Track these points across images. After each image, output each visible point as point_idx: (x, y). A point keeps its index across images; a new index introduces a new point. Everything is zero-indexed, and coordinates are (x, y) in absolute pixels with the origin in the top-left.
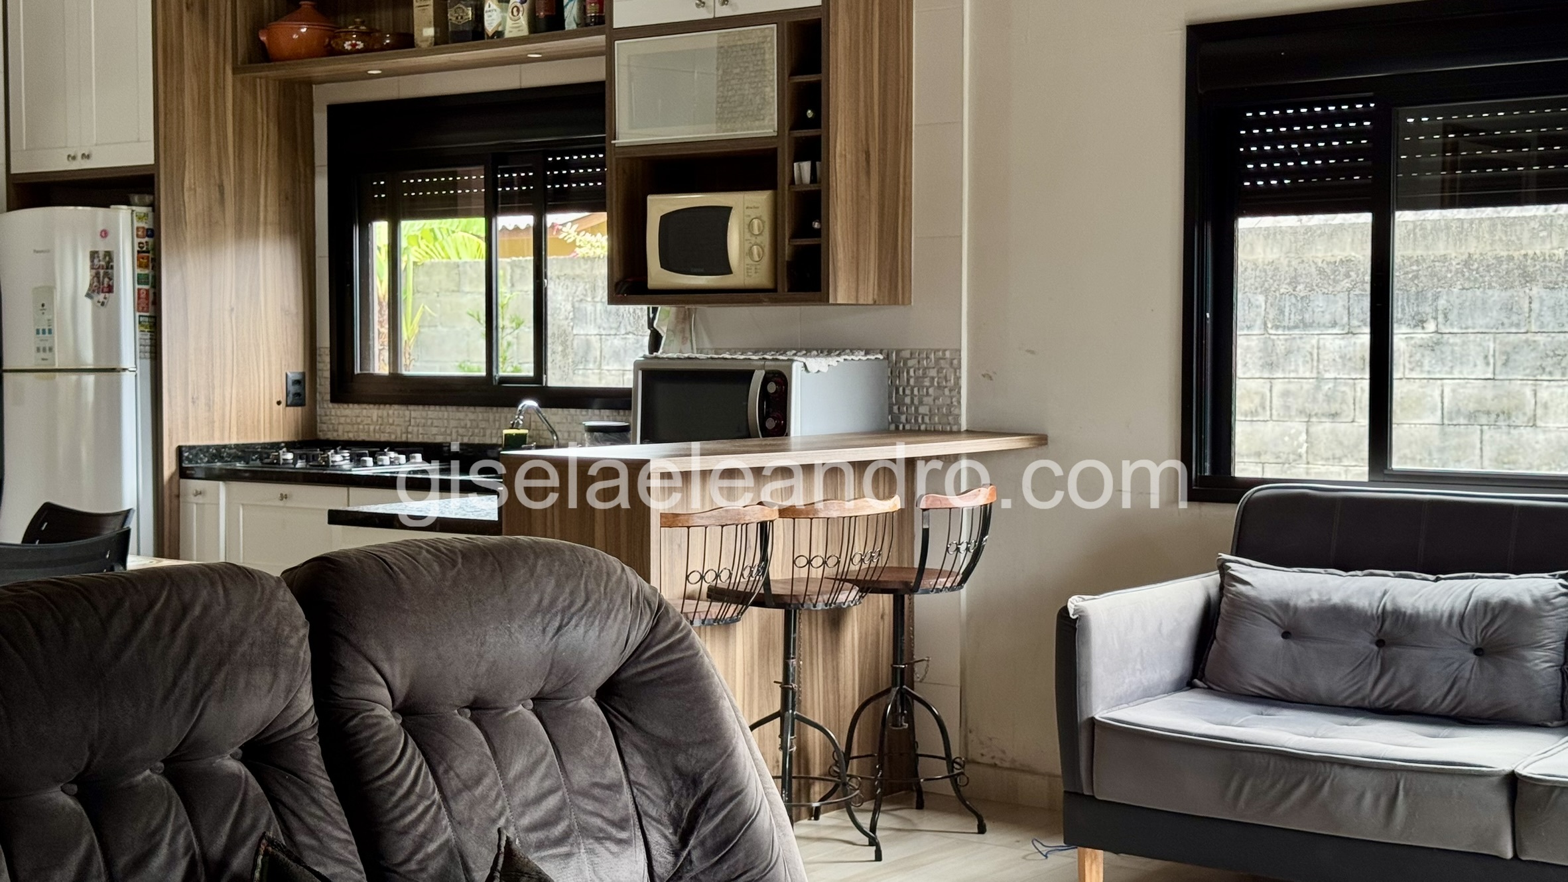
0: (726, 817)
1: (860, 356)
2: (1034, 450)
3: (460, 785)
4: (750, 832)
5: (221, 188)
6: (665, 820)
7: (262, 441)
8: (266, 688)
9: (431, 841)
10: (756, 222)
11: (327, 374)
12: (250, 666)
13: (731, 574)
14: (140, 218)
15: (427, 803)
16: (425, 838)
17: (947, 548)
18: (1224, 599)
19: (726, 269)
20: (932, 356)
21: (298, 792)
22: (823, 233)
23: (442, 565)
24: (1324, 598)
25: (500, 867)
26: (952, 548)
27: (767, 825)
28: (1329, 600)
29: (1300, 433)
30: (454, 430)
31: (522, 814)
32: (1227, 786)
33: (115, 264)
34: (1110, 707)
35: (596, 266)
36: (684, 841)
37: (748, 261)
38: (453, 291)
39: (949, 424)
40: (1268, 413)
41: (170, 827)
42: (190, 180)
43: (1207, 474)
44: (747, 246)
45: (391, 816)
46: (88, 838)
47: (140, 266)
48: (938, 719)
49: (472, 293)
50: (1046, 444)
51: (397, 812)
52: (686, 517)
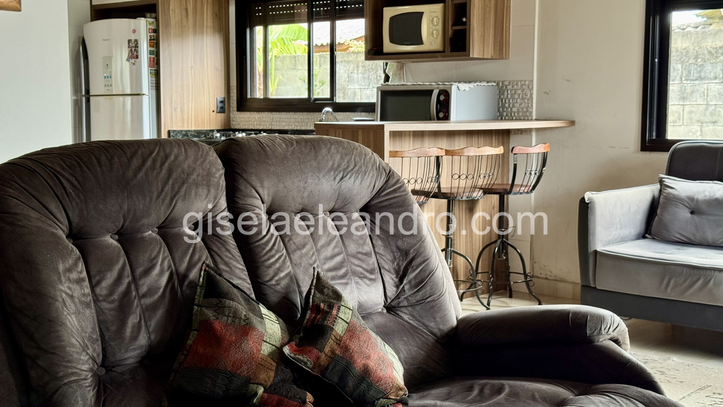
0: (421, 270)
1: (485, 84)
2: (568, 128)
3: (295, 247)
4: (432, 277)
5: (187, 10)
6: (392, 271)
7: (206, 129)
8: (204, 196)
9: (282, 271)
10: (435, 19)
11: (235, 98)
12: (197, 185)
13: (422, 180)
14: (150, 24)
15: (280, 254)
16: (279, 270)
17: (526, 173)
18: (662, 196)
19: (420, 42)
20: (519, 84)
21: (220, 246)
22: (468, 23)
23: (286, 145)
24: (712, 195)
25: (314, 284)
26: (528, 173)
27: (441, 275)
28: (714, 195)
29: (697, 131)
30: (293, 123)
31: (325, 263)
32: (662, 282)
33: (139, 45)
34: (605, 245)
35: (359, 56)
36: (401, 281)
37: (431, 38)
38: (293, 69)
39: (527, 116)
40: (682, 122)
41: (161, 256)
42: (172, 6)
43: (654, 138)
44: (431, 30)
45: (263, 259)
46: (123, 259)
47: (150, 46)
48: (520, 255)
49: (301, 70)
50: (574, 125)
51: (266, 257)
52: (401, 153)
